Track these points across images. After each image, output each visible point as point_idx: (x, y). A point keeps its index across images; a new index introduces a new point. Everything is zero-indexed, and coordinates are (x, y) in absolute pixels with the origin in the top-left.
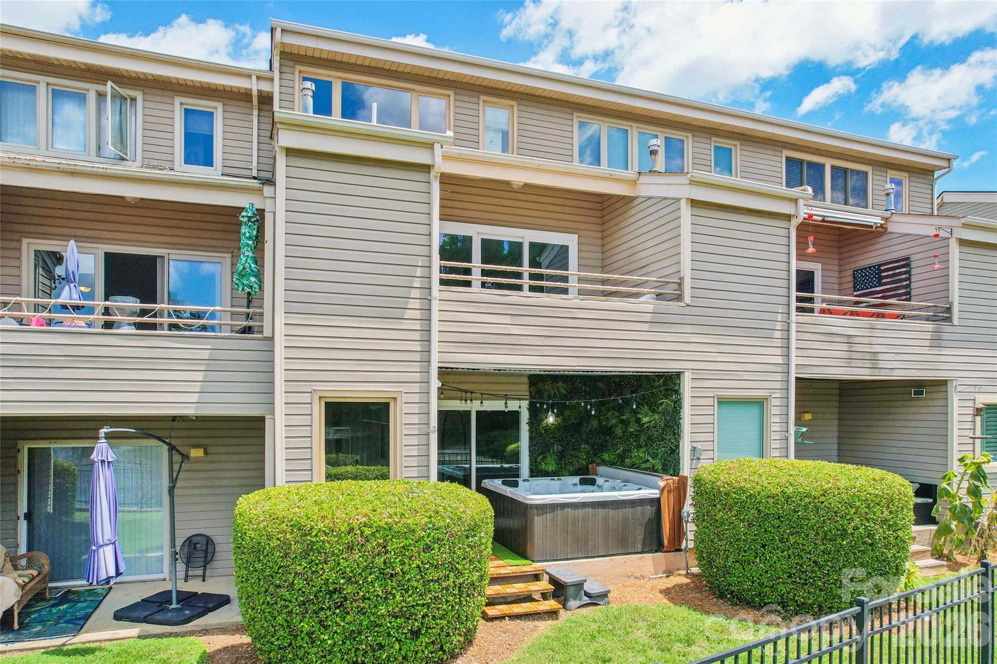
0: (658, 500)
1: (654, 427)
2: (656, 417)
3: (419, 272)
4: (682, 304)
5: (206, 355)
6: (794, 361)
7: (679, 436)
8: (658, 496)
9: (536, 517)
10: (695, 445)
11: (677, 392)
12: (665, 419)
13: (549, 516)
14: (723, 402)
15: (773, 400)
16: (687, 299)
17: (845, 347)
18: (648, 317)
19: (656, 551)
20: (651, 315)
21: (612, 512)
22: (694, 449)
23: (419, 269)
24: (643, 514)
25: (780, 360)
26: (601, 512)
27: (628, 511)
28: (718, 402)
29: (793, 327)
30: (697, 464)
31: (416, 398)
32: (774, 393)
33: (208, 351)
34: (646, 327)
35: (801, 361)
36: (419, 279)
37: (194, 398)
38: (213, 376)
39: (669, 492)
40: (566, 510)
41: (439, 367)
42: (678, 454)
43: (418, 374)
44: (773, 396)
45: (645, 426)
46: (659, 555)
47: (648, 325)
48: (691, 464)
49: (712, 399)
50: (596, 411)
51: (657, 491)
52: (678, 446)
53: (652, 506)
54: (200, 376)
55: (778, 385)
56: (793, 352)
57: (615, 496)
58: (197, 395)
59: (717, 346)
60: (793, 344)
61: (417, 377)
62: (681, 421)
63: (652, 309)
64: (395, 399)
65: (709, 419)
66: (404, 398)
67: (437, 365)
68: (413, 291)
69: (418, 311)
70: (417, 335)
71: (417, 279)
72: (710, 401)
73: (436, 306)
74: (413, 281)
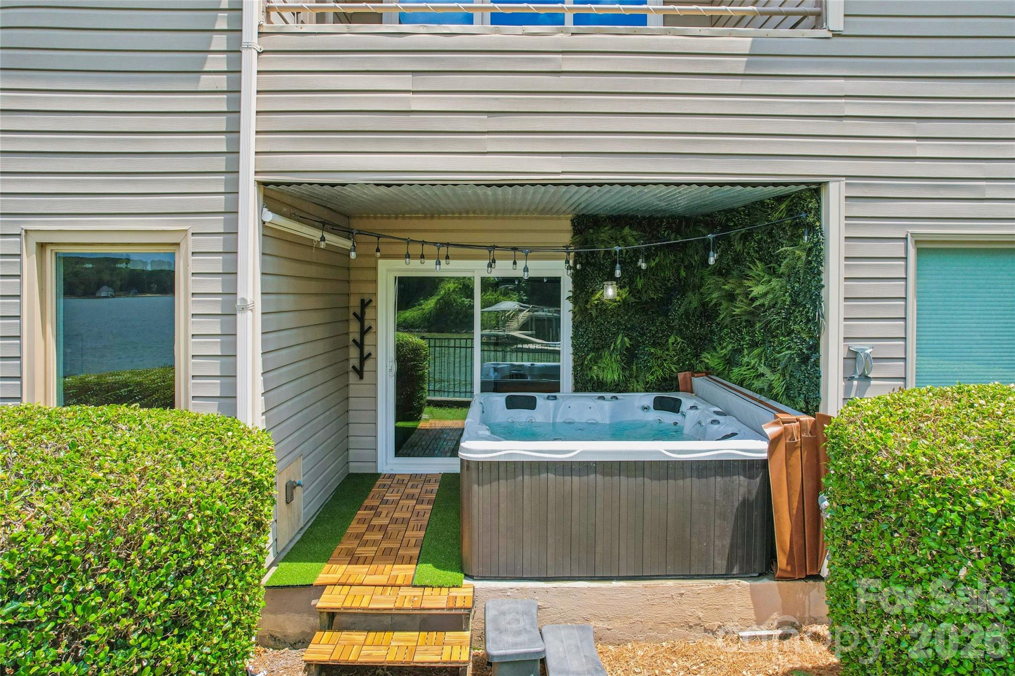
0: (764, 464)
1: (774, 306)
2: (775, 283)
4: (823, 32)
7: (817, 324)
8: (765, 456)
10: (855, 346)
11: (812, 229)
12: (793, 288)
13: (504, 486)
14: (932, 250)
16: (835, 22)
18: (739, 65)
19: (759, 577)
20: (745, 59)
21: (652, 486)
22: (853, 357)
24: (727, 493)
26: (625, 482)
28: (919, 251)
31: (213, 245)
39: (791, 449)
41: (259, 183)
42: (816, 364)
45: (757, 303)
46: (766, 584)
48: (847, 388)
49: (902, 243)
50: (622, 270)
51: (764, 445)
53: (751, 477)
57: (660, 453)
59: (914, 122)
63: (749, 46)
64: (179, 245)
65: (895, 289)
66: (191, 244)
67: (252, 178)
68: (216, 37)
69: (224, 77)
70: (220, 123)
71: (220, 14)
72: (897, 249)
73: (250, 63)
74: (215, 19)
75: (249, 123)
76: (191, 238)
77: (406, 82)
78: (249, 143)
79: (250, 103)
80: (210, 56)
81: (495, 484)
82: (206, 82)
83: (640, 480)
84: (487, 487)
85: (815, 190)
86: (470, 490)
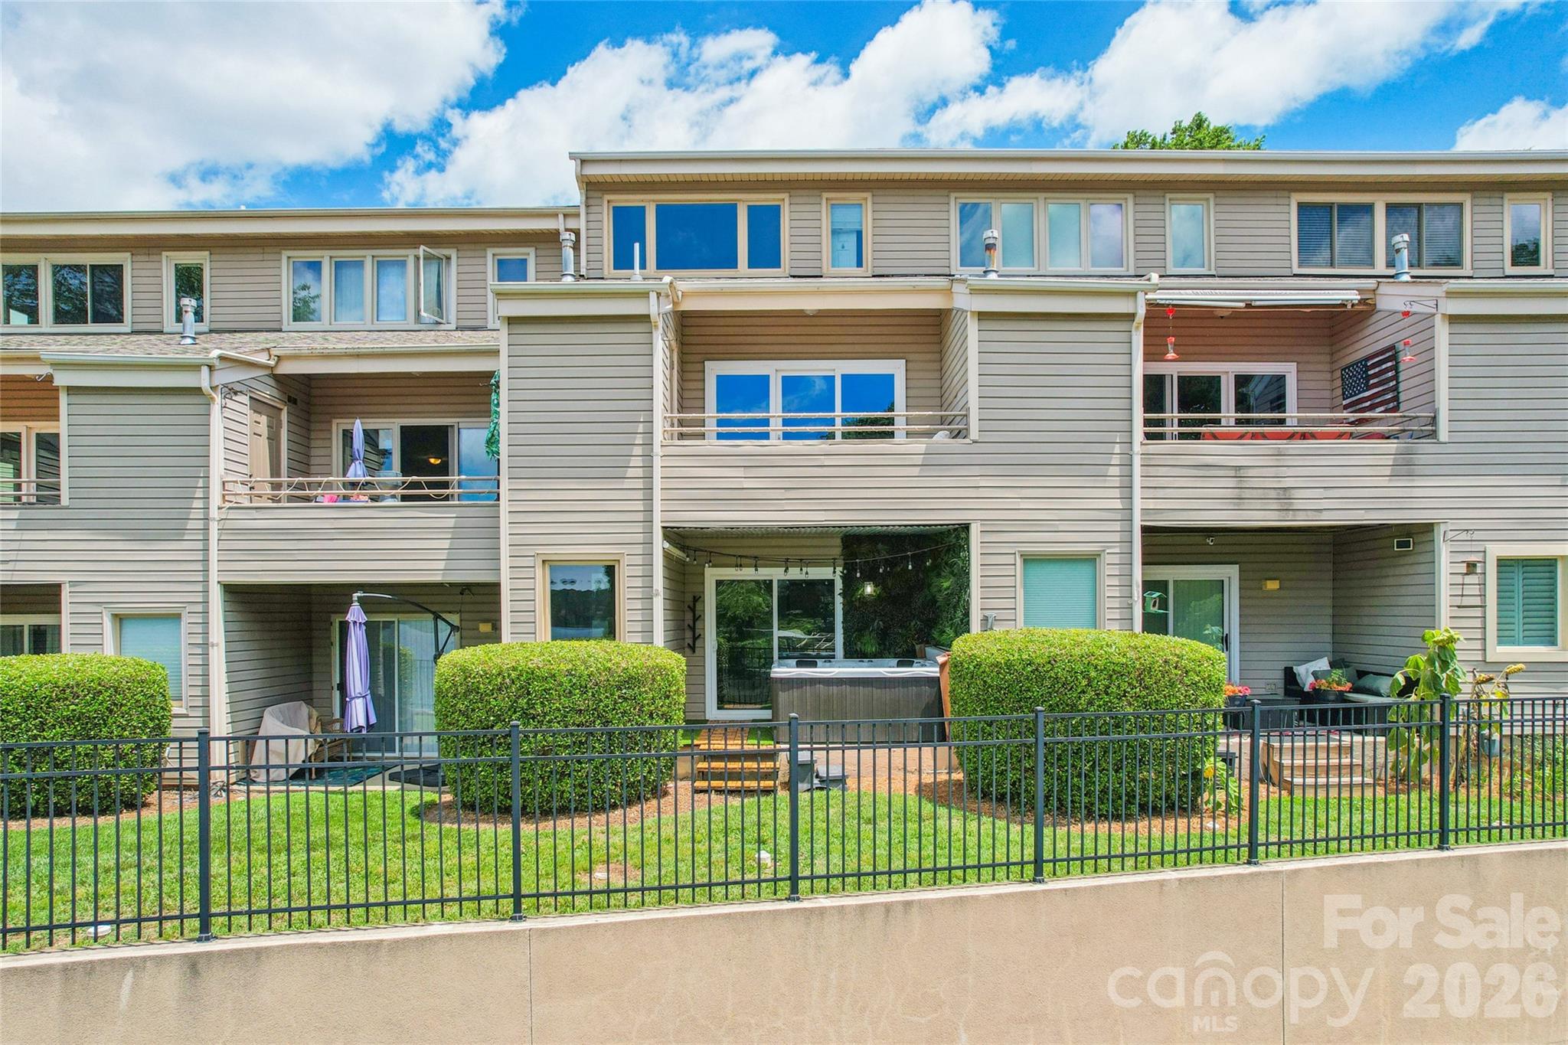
0: (937, 680)
1: (953, 593)
2: (953, 580)
3: (641, 428)
4: (967, 441)
5: (451, 523)
6: (1138, 504)
7: (968, 602)
8: (938, 675)
10: (987, 613)
13: (796, 693)
16: (974, 434)
17: (1231, 483)
18: (919, 460)
19: (937, 744)
20: (922, 456)
22: (985, 619)
23: (641, 425)
24: (919, 696)
25: (1116, 504)
26: (862, 690)
29: (1137, 461)
31: (639, 560)
32: (1109, 547)
33: (454, 520)
34: (916, 471)
35: (1151, 504)
36: (641, 435)
37: (441, 565)
38: (458, 543)
41: (663, 527)
42: (967, 624)
43: (641, 535)
44: (1108, 551)
47: (919, 468)
49: (1013, 556)
50: (861, 573)
51: (938, 669)
52: (967, 615)
53: (930, 687)
54: (446, 544)
55: (1117, 537)
56: (1139, 493)
57: (881, 673)
58: (444, 562)
59: (1019, 489)
60: (1139, 482)
61: (640, 538)
62: (970, 584)
63: (924, 449)
64: (619, 561)
65: (1009, 581)
66: (626, 560)
67: (660, 525)
68: (636, 447)
69: (641, 469)
70: (640, 495)
71: (638, 436)
72: (1010, 559)
73: (658, 462)
74: (635, 438)
75: (657, 495)
76: (626, 557)
77: (740, 472)
78: (658, 506)
79: (658, 483)
80: (633, 458)
81: (791, 691)
82: (630, 472)
83: (870, 689)
84: (787, 693)
85: (966, 528)
86: (777, 695)
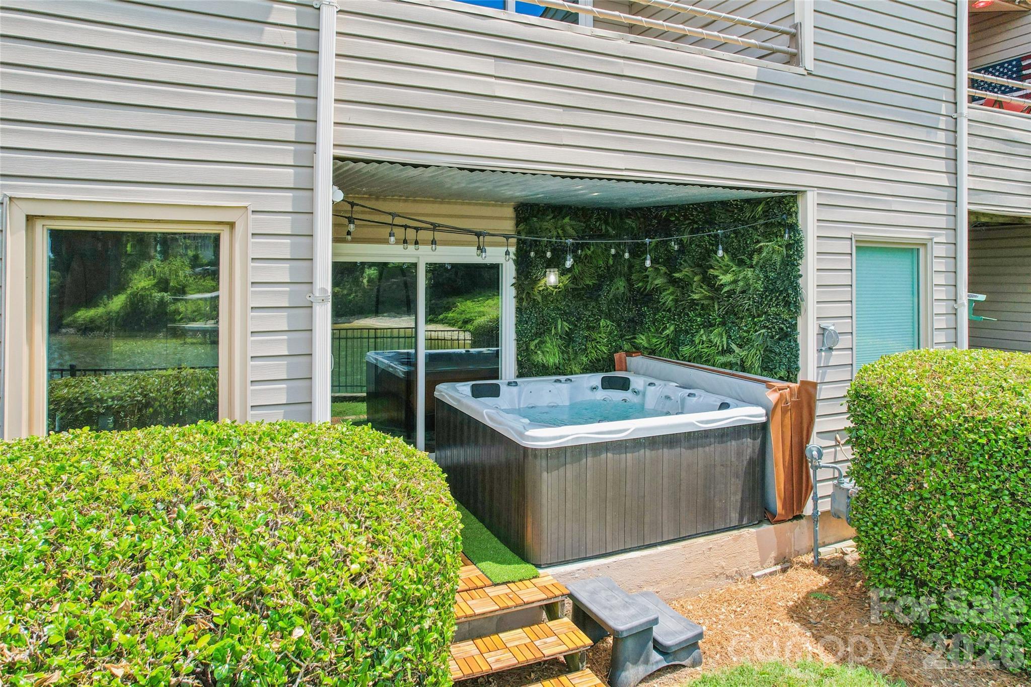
0: (763, 428)
1: (743, 292)
2: (749, 273)
4: (801, 71)
6: (966, 182)
7: (797, 307)
8: (764, 419)
9: (545, 474)
10: (824, 324)
11: (793, 228)
12: (767, 277)
14: (865, 247)
15: (935, 246)
16: (808, 62)
18: (749, 89)
19: (760, 523)
20: (753, 83)
21: (686, 454)
22: (822, 333)
24: (739, 454)
25: (944, 180)
27: (714, 450)
28: (858, 248)
29: (963, 128)
30: (828, 359)
31: (283, 226)
32: (937, 235)
35: (974, 184)
39: (784, 411)
40: (603, 456)
41: (336, 158)
42: (795, 340)
43: (291, 170)
44: (935, 240)
45: (726, 289)
46: (767, 528)
48: (819, 358)
49: (849, 242)
52: (794, 327)
53: (754, 439)
55: (942, 222)
56: (965, 169)
57: (692, 424)
60: (965, 155)
61: (288, 176)
62: (800, 281)
63: (754, 72)
64: (232, 225)
65: (844, 278)
67: (333, 152)
69: (294, 32)
70: (288, 85)
72: (845, 247)
73: (330, 22)
75: (328, 89)
78: (327, 111)
82: (271, 36)
83: (677, 450)
85: (793, 197)
